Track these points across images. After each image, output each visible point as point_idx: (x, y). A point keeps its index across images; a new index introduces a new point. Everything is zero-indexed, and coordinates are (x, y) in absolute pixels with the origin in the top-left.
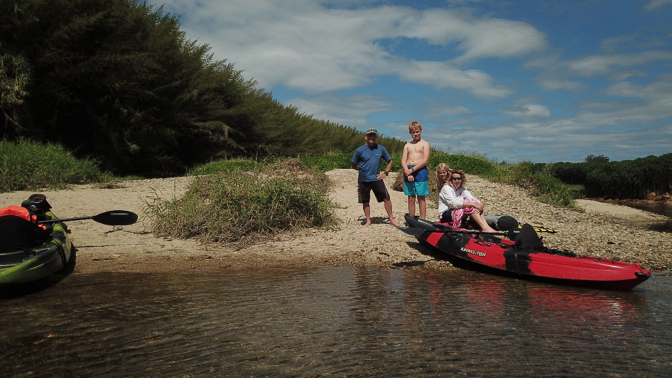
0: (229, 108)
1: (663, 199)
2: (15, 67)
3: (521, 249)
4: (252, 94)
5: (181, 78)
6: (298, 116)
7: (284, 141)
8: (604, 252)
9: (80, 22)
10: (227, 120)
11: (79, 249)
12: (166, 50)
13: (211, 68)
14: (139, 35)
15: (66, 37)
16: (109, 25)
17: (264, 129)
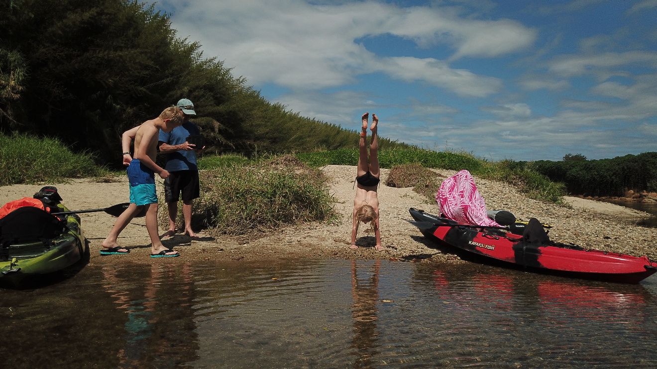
0: (218, 104)
1: (641, 196)
2: (10, 62)
3: (530, 242)
4: (240, 92)
5: (172, 75)
6: (285, 114)
7: (271, 138)
8: (603, 246)
9: (74, 18)
10: (217, 116)
11: (91, 241)
12: (157, 47)
13: (201, 66)
14: (131, 32)
15: (60, 32)
16: (102, 22)
17: (252, 125)
